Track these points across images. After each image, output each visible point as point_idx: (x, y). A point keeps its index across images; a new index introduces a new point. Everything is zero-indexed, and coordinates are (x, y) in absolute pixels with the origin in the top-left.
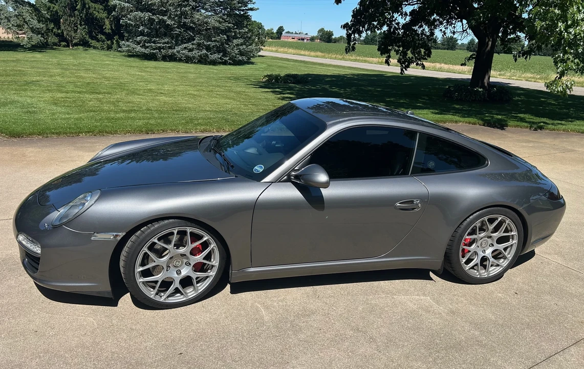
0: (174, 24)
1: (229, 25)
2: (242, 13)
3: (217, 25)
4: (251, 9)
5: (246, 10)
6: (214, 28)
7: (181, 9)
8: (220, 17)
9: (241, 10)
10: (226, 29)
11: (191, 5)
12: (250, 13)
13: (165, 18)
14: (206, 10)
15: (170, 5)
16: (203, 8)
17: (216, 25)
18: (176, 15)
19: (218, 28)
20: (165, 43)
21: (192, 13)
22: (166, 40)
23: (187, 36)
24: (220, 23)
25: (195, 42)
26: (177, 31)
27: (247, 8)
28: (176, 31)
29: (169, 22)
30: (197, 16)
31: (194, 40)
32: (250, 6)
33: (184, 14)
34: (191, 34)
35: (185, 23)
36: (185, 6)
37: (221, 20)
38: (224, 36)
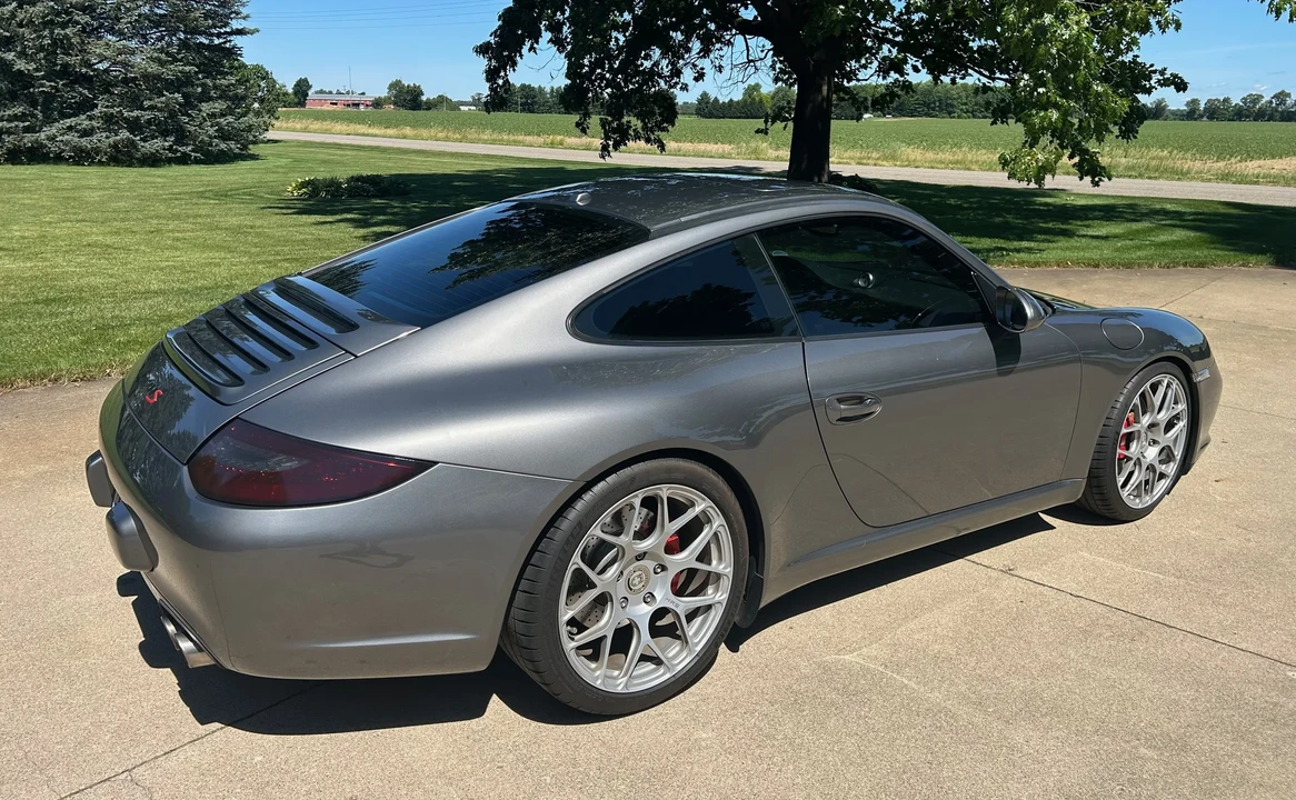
0: (37, 70)
1: (187, 68)
2: (216, 42)
3: (154, 68)
4: (240, 32)
5: (226, 33)
6: (146, 76)
7: (52, 33)
8: (161, 50)
9: (212, 35)
10: (178, 79)
11: (78, 23)
12: (237, 40)
13: (10, 56)
14: (121, 34)
15: (20, 25)
16: (112, 31)
17: (150, 70)
18: (42, 48)
19: (158, 77)
20: (15, 118)
21: (83, 42)
22: (19, 110)
23: (73, 97)
24: (162, 63)
25: (96, 112)
26: (47, 86)
27: (228, 30)
28: (42, 85)
29: (21, 65)
30: (96, 48)
31: (96, 106)
32: (235, 24)
33: (62, 44)
34: (86, 92)
35: (65, 66)
36: (64, 26)
37: (163, 56)
38: (176, 95)
